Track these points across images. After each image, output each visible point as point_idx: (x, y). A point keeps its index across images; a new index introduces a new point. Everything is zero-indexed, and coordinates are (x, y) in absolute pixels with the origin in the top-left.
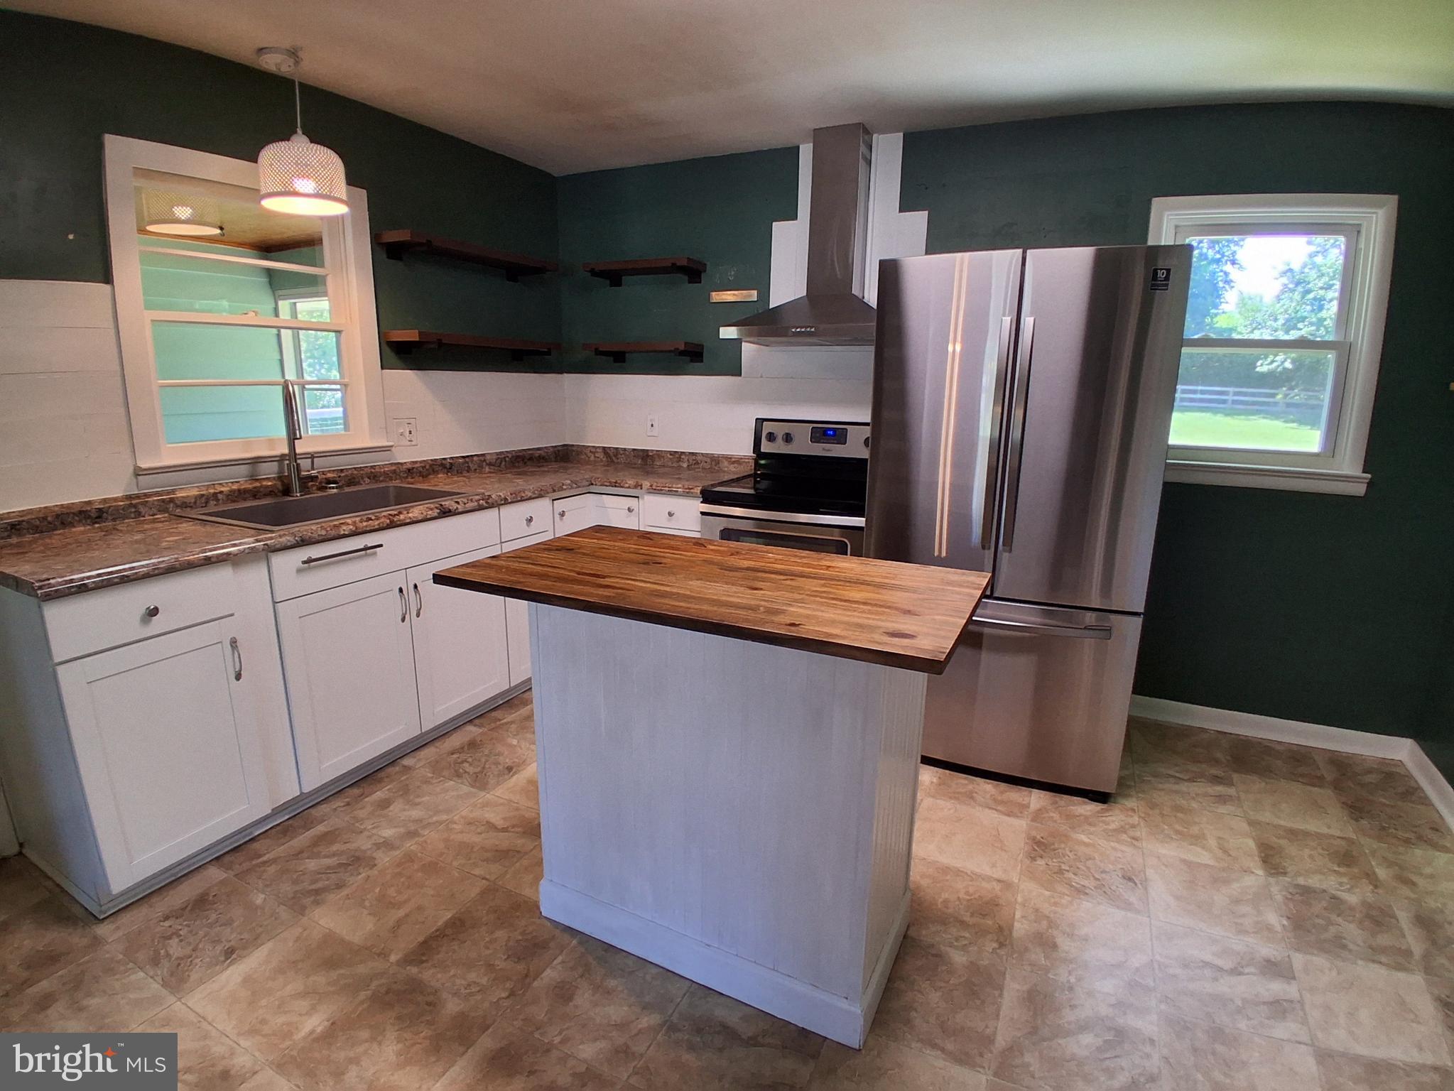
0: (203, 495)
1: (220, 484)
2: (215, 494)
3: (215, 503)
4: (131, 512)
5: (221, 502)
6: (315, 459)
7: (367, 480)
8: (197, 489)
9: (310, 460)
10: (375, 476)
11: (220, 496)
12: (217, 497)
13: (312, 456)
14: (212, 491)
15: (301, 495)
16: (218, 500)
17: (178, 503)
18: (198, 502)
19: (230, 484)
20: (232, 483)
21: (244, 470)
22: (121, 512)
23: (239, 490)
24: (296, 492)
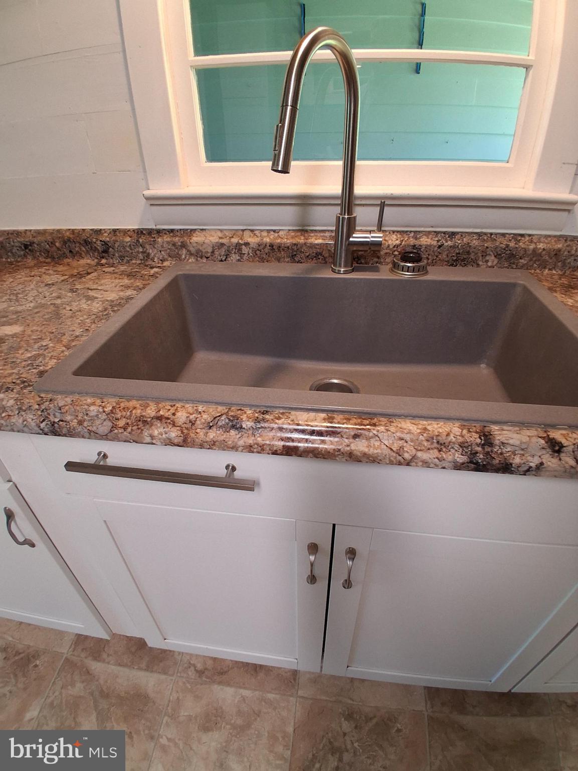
0: (222, 245)
1: (252, 231)
2: (238, 244)
3: (238, 258)
4: (138, 252)
5: (245, 257)
6: (386, 209)
7: (492, 260)
8: (220, 234)
9: (378, 209)
10: (512, 256)
11: (245, 250)
12: (240, 250)
13: (383, 203)
14: (235, 240)
15: (346, 272)
16: (242, 255)
17: (193, 250)
18: (217, 253)
19: (265, 234)
20: (268, 231)
21: (288, 214)
22: (128, 249)
23: (271, 246)
24: (340, 266)
